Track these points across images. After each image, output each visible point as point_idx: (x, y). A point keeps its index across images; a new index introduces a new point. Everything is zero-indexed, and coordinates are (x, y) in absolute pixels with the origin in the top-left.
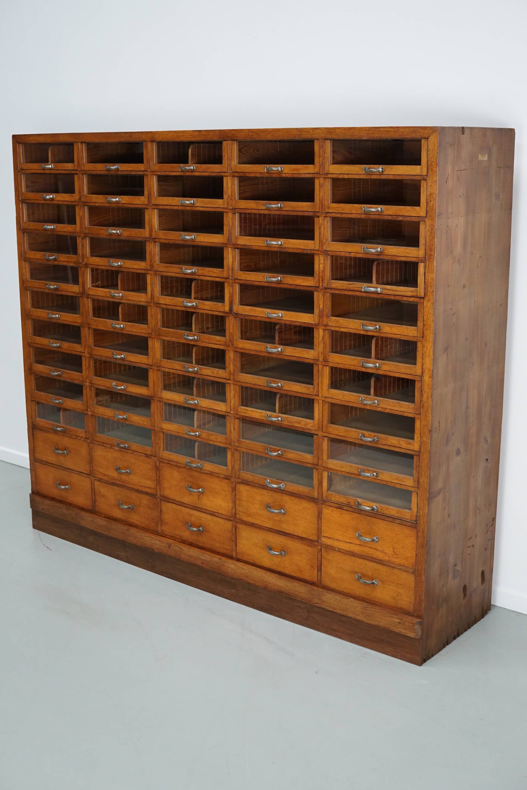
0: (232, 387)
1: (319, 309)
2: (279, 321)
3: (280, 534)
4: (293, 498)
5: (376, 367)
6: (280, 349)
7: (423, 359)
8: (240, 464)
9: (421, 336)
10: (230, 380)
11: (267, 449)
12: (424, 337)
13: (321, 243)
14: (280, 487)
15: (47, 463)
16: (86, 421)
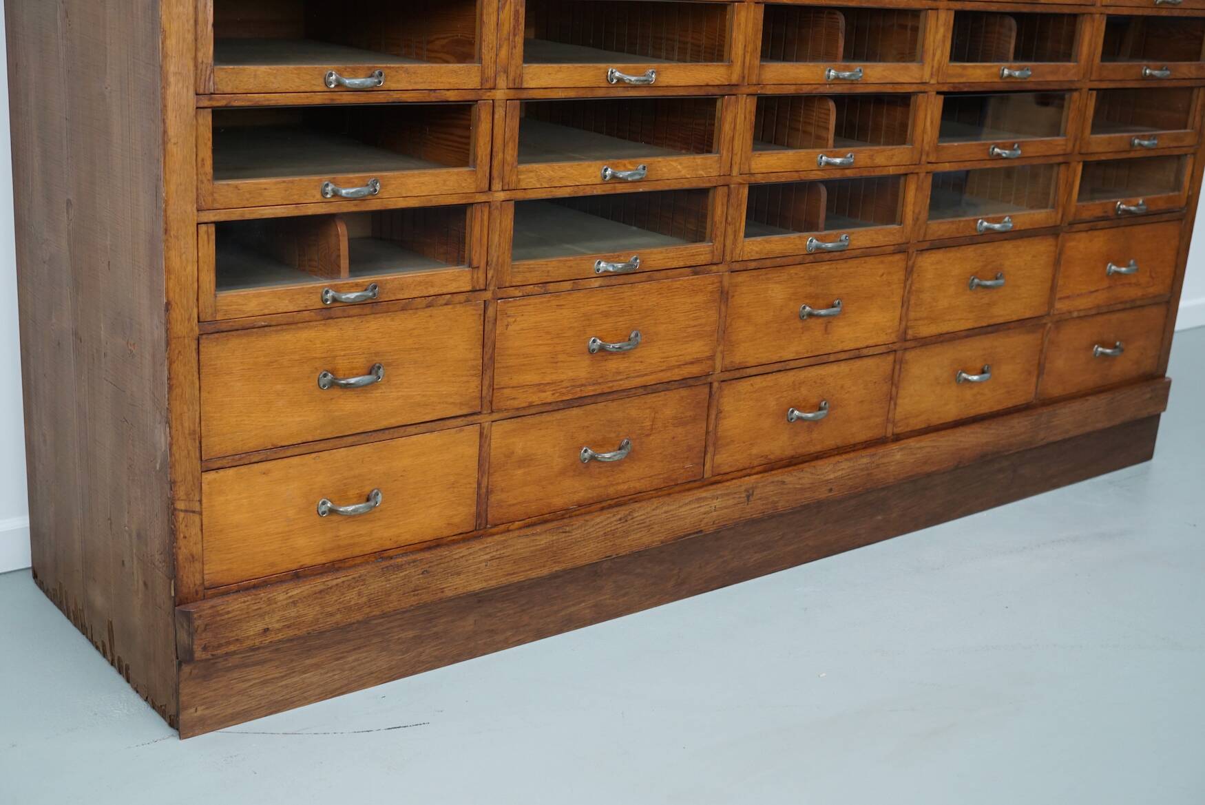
15: (275, 452)
16: (477, 229)
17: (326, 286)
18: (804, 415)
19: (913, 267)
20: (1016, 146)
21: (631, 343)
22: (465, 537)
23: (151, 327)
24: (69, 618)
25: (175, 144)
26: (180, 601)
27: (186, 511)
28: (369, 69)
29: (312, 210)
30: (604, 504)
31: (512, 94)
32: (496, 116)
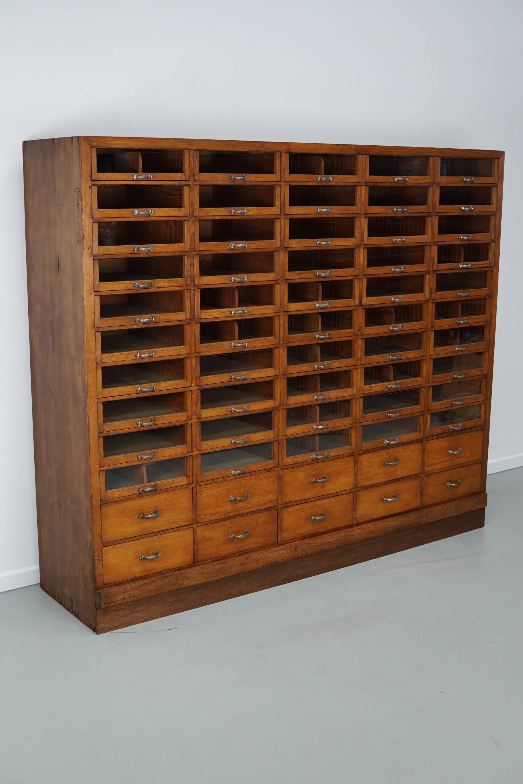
8: (362, 438)
12: (493, 294)
15: (125, 540)
16: (188, 464)
17: (139, 487)
18: (316, 518)
19: (357, 461)
20: (397, 412)
21: (245, 498)
22: (189, 566)
23: (86, 503)
24: (55, 599)
25: (92, 448)
26: (96, 589)
27: (98, 560)
28: (151, 419)
29: (134, 463)
30: (239, 554)
31: (198, 420)
32: (193, 428)
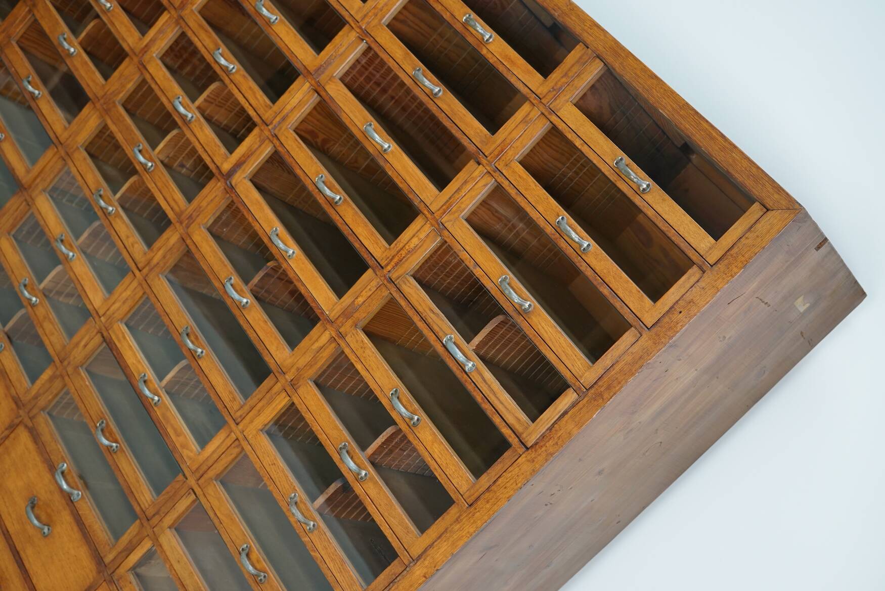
0: (135, 284)
1: (354, 301)
2: (281, 260)
3: (14, 556)
4: (76, 528)
5: (359, 474)
6: (245, 300)
7: (440, 537)
8: (50, 401)
9: (470, 501)
10: (140, 271)
11: (103, 422)
12: (472, 509)
13: (447, 207)
14: (72, 494)
